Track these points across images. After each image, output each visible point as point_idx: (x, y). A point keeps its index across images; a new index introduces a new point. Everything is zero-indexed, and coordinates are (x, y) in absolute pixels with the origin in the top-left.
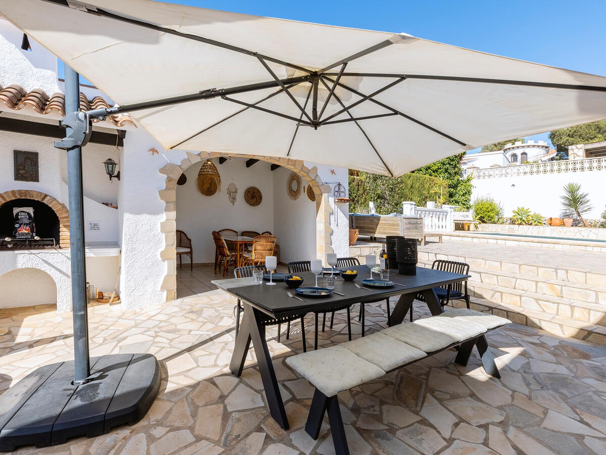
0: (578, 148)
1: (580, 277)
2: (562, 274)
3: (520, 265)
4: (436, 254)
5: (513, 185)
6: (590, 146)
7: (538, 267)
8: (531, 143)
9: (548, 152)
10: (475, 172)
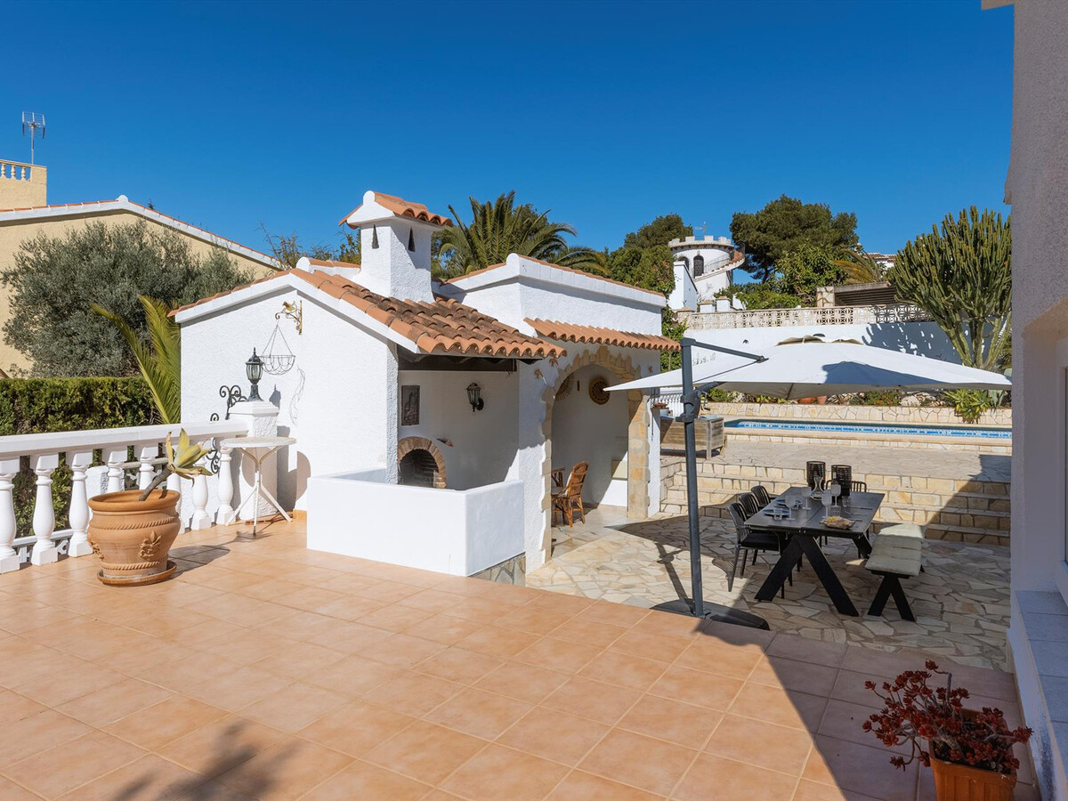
0: (827, 291)
1: (922, 482)
2: (905, 480)
3: (866, 475)
4: (766, 468)
5: (746, 341)
6: (841, 290)
7: (883, 476)
8: (709, 240)
9: (732, 257)
10: (690, 318)
